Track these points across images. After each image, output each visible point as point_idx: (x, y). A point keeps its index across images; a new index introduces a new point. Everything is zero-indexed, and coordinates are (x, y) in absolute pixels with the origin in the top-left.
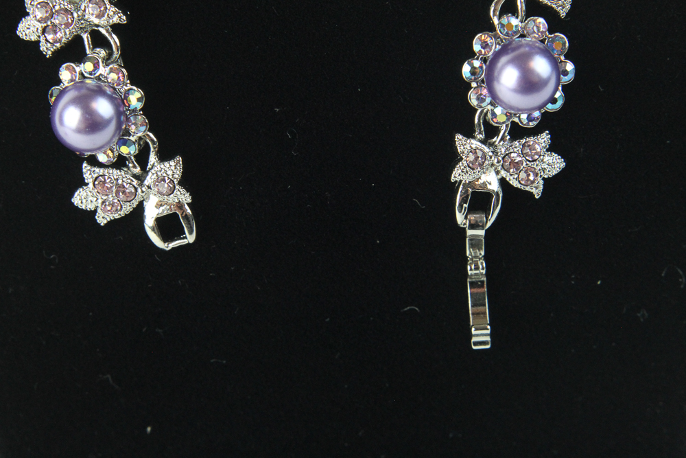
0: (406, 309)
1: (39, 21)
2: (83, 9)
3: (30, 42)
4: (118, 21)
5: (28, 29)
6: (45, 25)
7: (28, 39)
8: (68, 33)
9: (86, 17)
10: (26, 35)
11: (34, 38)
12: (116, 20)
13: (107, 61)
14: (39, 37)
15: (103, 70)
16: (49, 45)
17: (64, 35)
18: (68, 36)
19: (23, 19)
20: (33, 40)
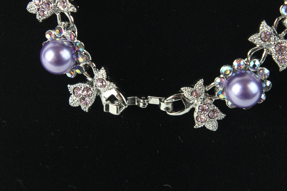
0: (165, 185)
1: (36, 5)
2: (56, 3)
3: (32, 14)
4: (72, 11)
5: (32, 8)
6: (39, 7)
7: (31, 12)
8: (49, 13)
9: (58, 6)
10: (30, 10)
11: (34, 12)
12: (71, 10)
13: (67, 28)
14: (36, 13)
15: (64, 33)
16: (40, 17)
17: (47, 13)
18: (49, 14)
19: (30, 3)
20: (34, 13)
